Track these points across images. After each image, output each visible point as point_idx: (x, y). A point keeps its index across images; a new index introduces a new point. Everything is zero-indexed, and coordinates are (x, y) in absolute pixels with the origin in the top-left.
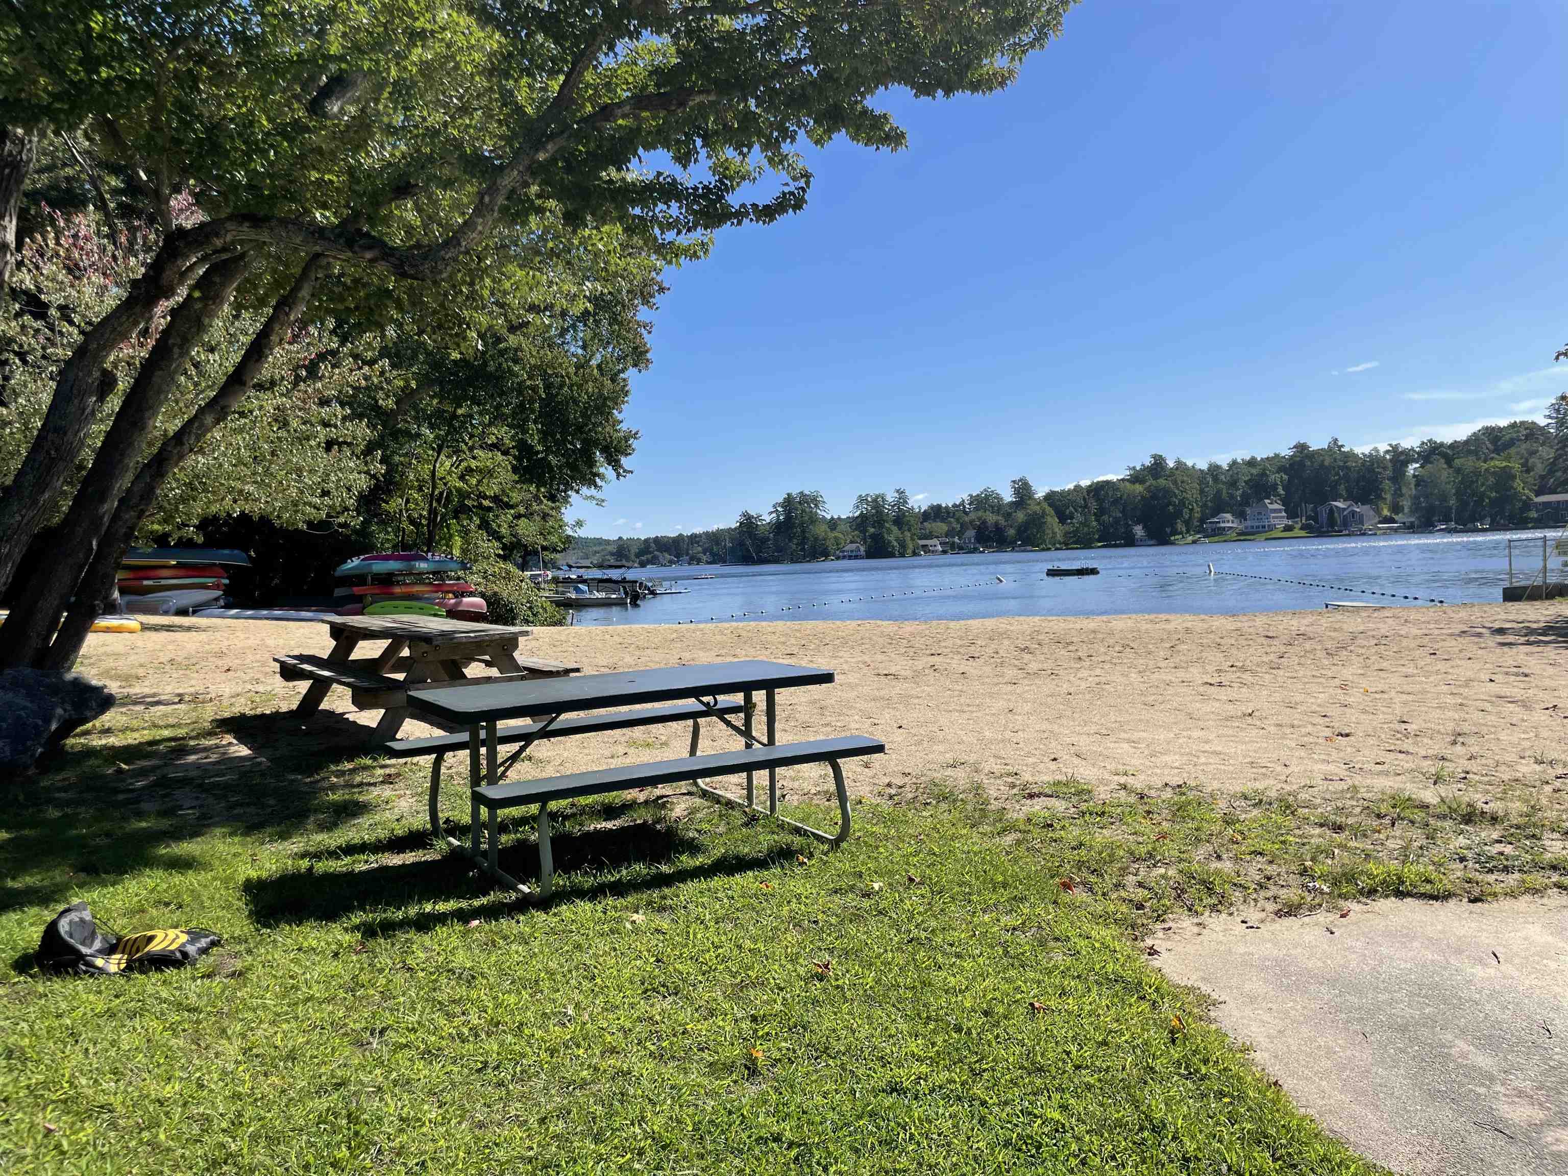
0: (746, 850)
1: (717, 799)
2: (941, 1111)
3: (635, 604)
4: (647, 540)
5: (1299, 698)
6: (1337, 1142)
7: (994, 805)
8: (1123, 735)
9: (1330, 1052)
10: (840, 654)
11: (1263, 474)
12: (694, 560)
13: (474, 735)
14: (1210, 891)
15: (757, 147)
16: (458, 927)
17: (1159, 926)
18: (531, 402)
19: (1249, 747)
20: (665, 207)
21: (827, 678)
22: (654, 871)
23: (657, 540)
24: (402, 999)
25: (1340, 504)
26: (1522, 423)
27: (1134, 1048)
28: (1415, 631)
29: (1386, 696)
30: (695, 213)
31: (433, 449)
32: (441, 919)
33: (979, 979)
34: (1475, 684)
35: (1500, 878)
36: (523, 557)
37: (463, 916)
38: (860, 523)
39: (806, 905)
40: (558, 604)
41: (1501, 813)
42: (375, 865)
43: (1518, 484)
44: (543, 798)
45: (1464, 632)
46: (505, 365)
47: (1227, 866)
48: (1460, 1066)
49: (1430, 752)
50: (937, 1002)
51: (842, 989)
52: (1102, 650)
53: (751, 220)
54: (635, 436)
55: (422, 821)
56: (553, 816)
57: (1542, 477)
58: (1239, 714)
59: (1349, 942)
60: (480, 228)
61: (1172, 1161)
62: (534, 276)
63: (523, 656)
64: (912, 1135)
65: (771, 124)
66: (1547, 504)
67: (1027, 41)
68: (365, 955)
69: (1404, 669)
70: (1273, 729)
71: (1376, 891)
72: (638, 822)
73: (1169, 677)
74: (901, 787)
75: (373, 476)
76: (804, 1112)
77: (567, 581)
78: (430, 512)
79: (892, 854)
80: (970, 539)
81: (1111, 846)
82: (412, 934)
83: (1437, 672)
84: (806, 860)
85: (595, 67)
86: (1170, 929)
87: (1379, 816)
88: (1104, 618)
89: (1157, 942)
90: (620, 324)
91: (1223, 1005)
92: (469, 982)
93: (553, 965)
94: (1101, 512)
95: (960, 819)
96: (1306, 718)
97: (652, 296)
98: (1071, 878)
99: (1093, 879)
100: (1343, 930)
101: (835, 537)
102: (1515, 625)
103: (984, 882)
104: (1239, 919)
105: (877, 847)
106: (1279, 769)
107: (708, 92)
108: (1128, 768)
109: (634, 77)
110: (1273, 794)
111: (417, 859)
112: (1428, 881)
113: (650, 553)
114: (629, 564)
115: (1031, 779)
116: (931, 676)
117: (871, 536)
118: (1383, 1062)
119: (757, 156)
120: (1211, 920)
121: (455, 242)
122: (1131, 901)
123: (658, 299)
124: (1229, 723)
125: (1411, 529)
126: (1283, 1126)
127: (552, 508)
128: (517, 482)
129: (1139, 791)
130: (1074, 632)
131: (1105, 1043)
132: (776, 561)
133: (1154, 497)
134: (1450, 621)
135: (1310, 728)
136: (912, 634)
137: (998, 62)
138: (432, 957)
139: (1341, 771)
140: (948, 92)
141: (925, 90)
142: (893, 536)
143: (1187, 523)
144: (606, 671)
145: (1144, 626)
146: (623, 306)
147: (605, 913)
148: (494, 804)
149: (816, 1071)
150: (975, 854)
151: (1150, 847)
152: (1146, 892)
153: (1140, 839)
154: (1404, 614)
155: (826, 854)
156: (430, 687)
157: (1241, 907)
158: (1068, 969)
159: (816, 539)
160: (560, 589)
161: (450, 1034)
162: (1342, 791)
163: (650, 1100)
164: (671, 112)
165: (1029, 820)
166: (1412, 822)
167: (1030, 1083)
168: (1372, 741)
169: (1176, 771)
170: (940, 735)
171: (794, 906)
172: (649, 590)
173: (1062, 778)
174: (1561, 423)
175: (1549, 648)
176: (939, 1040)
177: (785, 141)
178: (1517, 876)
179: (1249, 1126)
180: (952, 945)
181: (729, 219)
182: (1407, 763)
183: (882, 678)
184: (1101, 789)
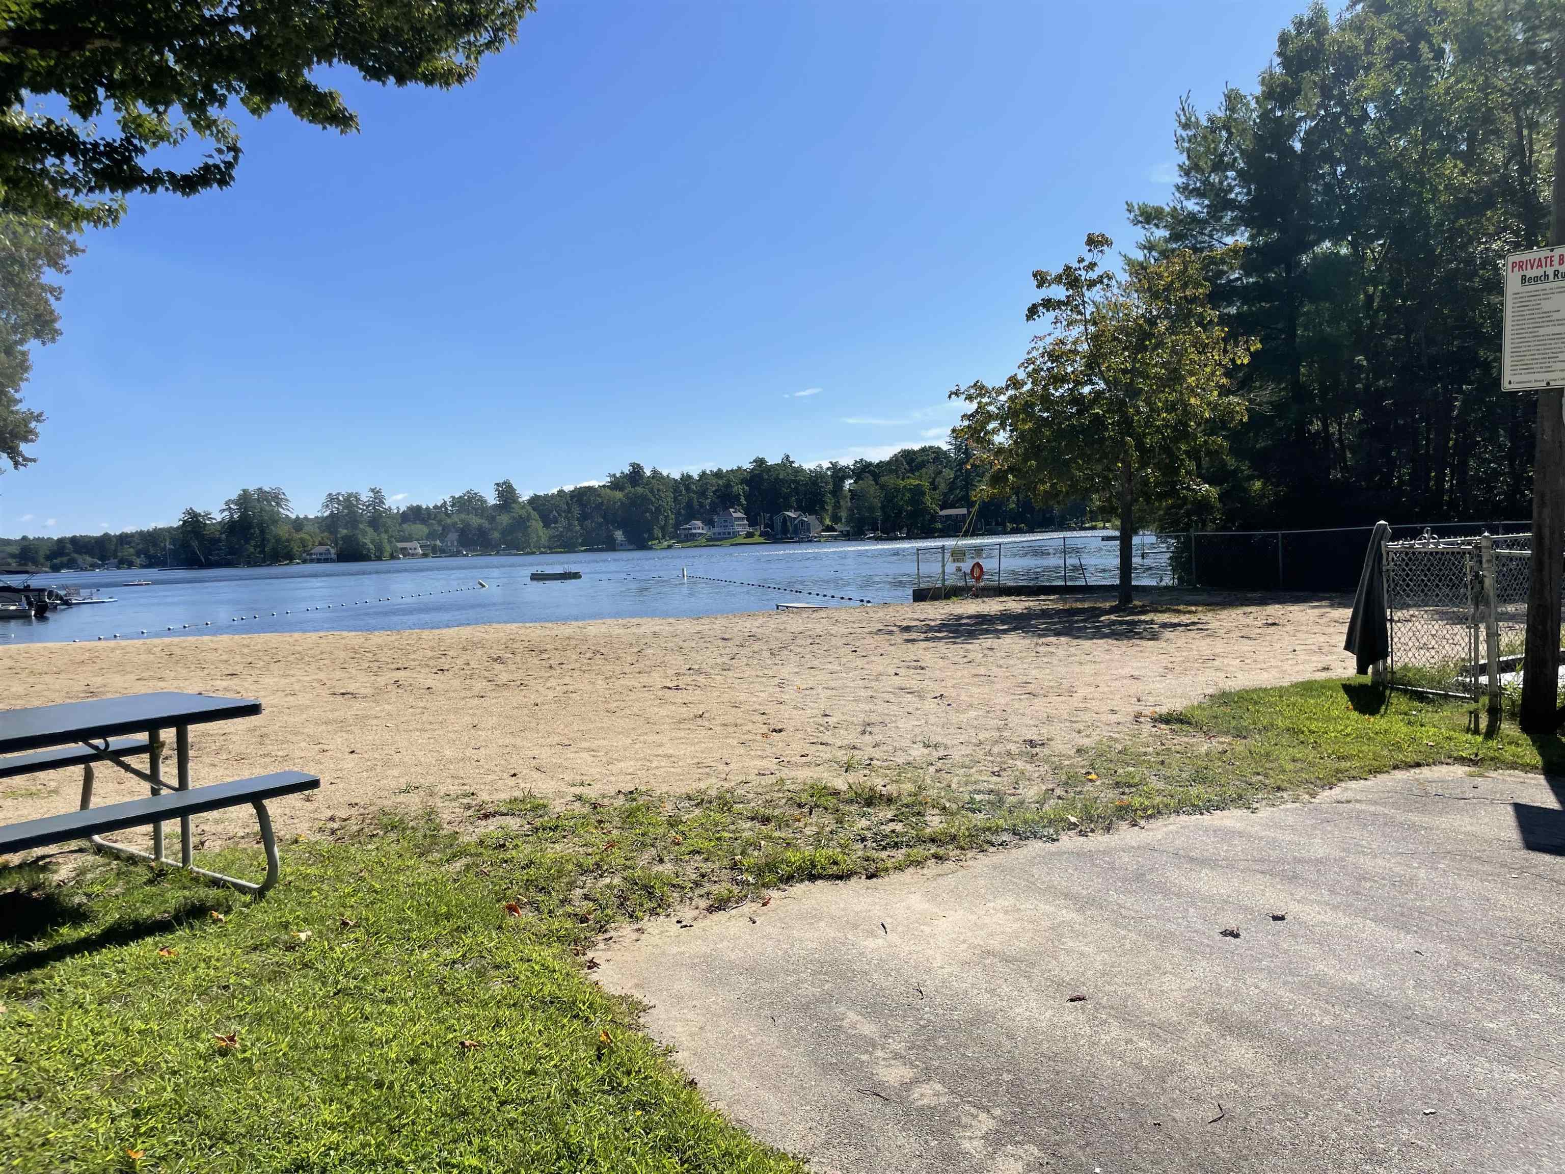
0: (148, 912)
1: (116, 855)
3: (41, 615)
4: (61, 541)
5: (742, 697)
6: (739, 1131)
7: (446, 830)
8: (585, 745)
9: (743, 1042)
10: (292, 672)
11: (728, 485)
12: (125, 563)
14: (651, 895)
15: (176, 107)
17: (601, 937)
19: (697, 748)
21: (253, 710)
22: (22, 950)
23: (74, 540)
25: (792, 514)
26: (931, 447)
27: (560, 1072)
28: (843, 630)
29: (814, 692)
33: (409, 1024)
34: (884, 678)
35: (892, 854)
38: (329, 524)
39: (216, 969)
41: (895, 795)
43: (928, 500)
45: (880, 630)
47: (667, 868)
48: (851, 1036)
49: (846, 742)
50: (358, 1058)
51: (250, 1060)
52: (574, 657)
53: (167, 189)
54: (38, 418)
57: (945, 494)
58: (692, 715)
59: (768, 929)
65: (194, 83)
66: (948, 517)
67: (483, 41)
69: (830, 666)
70: (718, 729)
71: (793, 877)
72: (9, 891)
73: (632, 683)
74: (345, 820)
79: (327, 897)
80: (452, 542)
81: (560, 862)
83: (855, 669)
84: (221, 916)
86: (611, 938)
87: (800, 806)
88: (580, 624)
89: (597, 954)
91: (652, 1010)
94: (584, 517)
95: (408, 849)
96: (748, 717)
97: (62, 257)
98: (518, 899)
99: (540, 897)
100: (763, 918)
101: (301, 539)
102: (918, 623)
103: (426, 916)
104: (675, 919)
105: (310, 891)
106: (722, 767)
108: (584, 778)
110: (713, 793)
112: (835, 863)
113: (68, 554)
114: (36, 569)
115: (488, 799)
116: (393, 693)
117: (343, 538)
118: (787, 1042)
119: (176, 116)
120: (650, 924)
122: (575, 915)
124: (681, 726)
125: (847, 537)
126: (693, 1127)
129: (593, 801)
130: (548, 639)
131: (533, 1072)
132: (228, 564)
133: (633, 504)
134: (870, 620)
135: (750, 727)
136: (380, 647)
137: (453, 58)
139: (771, 764)
140: (400, 80)
141: (374, 74)
142: (368, 538)
143: (663, 528)
145: (617, 631)
150: (419, 884)
151: (598, 857)
152: (591, 904)
153: (590, 850)
154: (836, 615)
155: (247, 906)
157: (678, 907)
158: (505, 998)
159: (278, 540)
162: (771, 785)
164: (66, 54)
165: (481, 842)
166: (826, 809)
167: (452, 1130)
168: (799, 735)
169: (629, 777)
170: (397, 758)
171: (200, 972)
172: (61, 599)
173: (518, 794)
174: (958, 448)
175: (941, 644)
176: (356, 1102)
177: (212, 105)
178: (904, 850)
179: (662, 1132)
180: (383, 991)
181: (141, 185)
182: (826, 754)
183: (340, 698)
184: (557, 802)
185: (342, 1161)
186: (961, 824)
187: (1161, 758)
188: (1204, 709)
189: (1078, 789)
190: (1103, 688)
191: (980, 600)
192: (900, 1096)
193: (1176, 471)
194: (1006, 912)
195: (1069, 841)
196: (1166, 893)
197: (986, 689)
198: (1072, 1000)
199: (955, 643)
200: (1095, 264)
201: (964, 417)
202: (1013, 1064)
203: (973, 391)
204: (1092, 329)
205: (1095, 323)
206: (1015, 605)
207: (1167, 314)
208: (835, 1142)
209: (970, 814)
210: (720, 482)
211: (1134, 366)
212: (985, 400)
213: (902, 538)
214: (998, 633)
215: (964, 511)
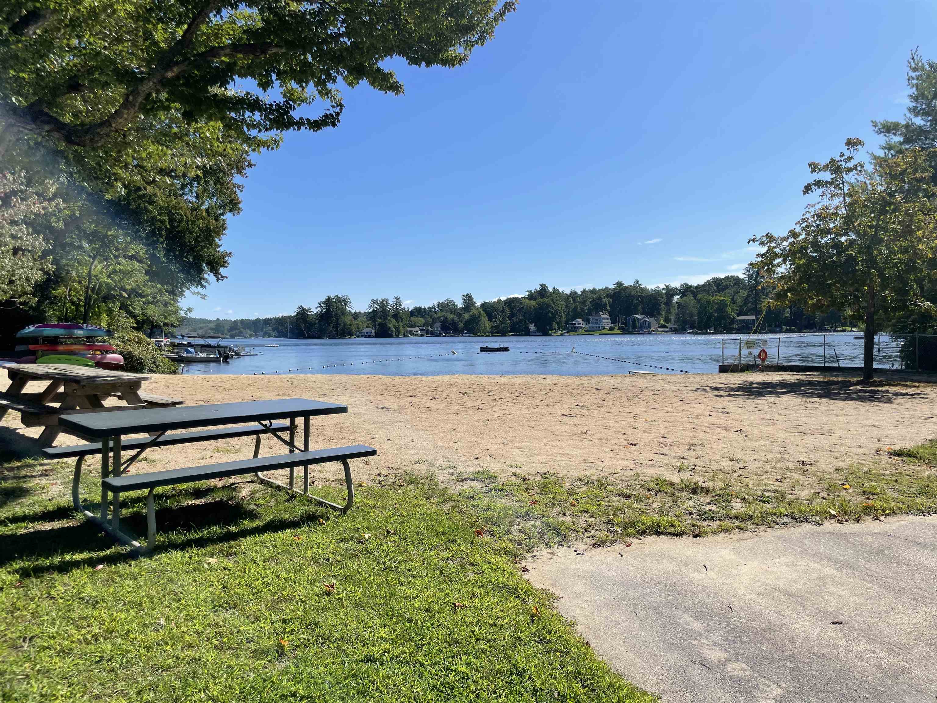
0: (287, 516)
1: (270, 485)
2: (396, 671)
3: (226, 361)
4: (236, 322)
5: (611, 424)
6: (618, 675)
7: (441, 486)
8: (517, 445)
9: (617, 624)
10: (355, 395)
11: (599, 298)
12: (267, 335)
13: (105, 444)
14: (558, 533)
15: (311, 84)
16: (88, 570)
17: (529, 554)
18: (160, 230)
19: (584, 451)
20: (251, 115)
21: (343, 410)
22: (225, 530)
23: (242, 321)
24: (46, 618)
25: (639, 317)
26: (732, 276)
27: (510, 626)
28: (673, 388)
29: (656, 423)
30: (270, 120)
31: (90, 256)
32: (77, 564)
33: (425, 590)
34: (702, 417)
35: (709, 524)
36: (151, 329)
37: (92, 563)
38: (372, 316)
39: (322, 549)
40: (174, 360)
41: (711, 488)
42: (32, 530)
43: (729, 309)
44: (152, 485)
45: (698, 389)
46: (142, 205)
47: (568, 519)
48: (684, 629)
49: (677, 454)
50: (398, 605)
51: (341, 599)
52: (508, 395)
53: (306, 128)
54: (229, 255)
55: (67, 500)
56: (159, 497)
57: (741, 306)
58: (580, 432)
59: (631, 561)
60: (126, 116)
61: (527, 692)
62: (162, 150)
63: (143, 393)
64: (378, 687)
65: (321, 70)
66: (743, 321)
67: (474, 39)
68: (21, 589)
69: (666, 409)
70: (597, 441)
71: (646, 532)
72: (217, 500)
73: (543, 411)
74: (386, 476)
75: (46, 273)
76: (312, 677)
77: (181, 345)
78: (86, 299)
79: (378, 516)
80: (437, 329)
81: (506, 509)
82: (55, 575)
83: (683, 410)
84: (324, 522)
85: (208, 23)
86: (535, 556)
87: (649, 490)
88: (511, 377)
89: (527, 564)
90: (222, 184)
91: (561, 600)
92: (94, 605)
93: (153, 592)
94: (512, 315)
95: (420, 495)
96: (615, 435)
97: (244, 169)
98: (482, 528)
99: (494, 528)
100: (627, 554)
101: (357, 324)
102: (723, 386)
103: (431, 532)
104: (573, 549)
105: (369, 513)
106: (599, 463)
107: (281, 47)
108: (517, 463)
109: (233, 31)
110: (595, 478)
111: (62, 526)
112: (673, 526)
113: (239, 329)
114: (224, 336)
115: (463, 470)
116: (409, 409)
117: (379, 324)
118: (645, 628)
119: (311, 89)
120: (558, 550)
121: (107, 124)
122: (515, 540)
123: (247, 171)
124: (574, 438)
125: (675, 331)
126: (589, 668)
127: (171, 299)
128: (148, 281)
129: (523, 476)
130: (493, 384)
131: (494, 625)
132: (319, 337)
133: (541, 308)
134: (691, 382)
135: (616, 441)
136: (400, 384)
137: (457, 50)
138: (68, 590)
139: (631, 465)
140: (428, 64)
141: (415, 61)
142: (392, 325)
143: (558, 323)
144: (202, 403)
145: (532, 382)
146: (224, 173)
147: (190, 558)
148: (117, 490)
149: (322, 652)
150: (427, 515)
151: (527, 509)
152: (523, 535)
153: (522, 505)
154: (668, 378)
155: (337, 517)
156: (78, 412)
157: (575, 543)
158: (477, 582)
159: (345, 325)
160: (176, 351)
161: (78, 640)
162: (631, 476)
163: (213, 676)
164: (257, 57)
165: (460, 494)
166: (666, 493)
167: (450, 651)
168: (648, 448)
169: (544, 465)
170: (412, 444)
171: (315, 550)
172: (235, 352)
173: (481, 469)
174: (750, 277)
175: (740, 399)
176: (398, 628)
177: (329, 82)
178: (718, 522)
179: (571, 668)
180: (410, 570)
181: (292, 126)
182: (665, 460)
183: (380, 410)
184: (502, 475)
185: (391, 659)
186: (756, 509)
187: (895, 478)
188: (926, 449)
189: (837, 494)
190: (853, 431)
191: (765, 373)
192: (718, 668)
193: (907, 293)
194: (787, 566)
195: (829, 526)
196: (898, 563)
197: (770, 428)
198: (833, 623)
199: (749, 399)
200: (852, 158)
201: (758, 255)
202: (793, 657)
203: (764, 239)
204: (848, 200)
205: (851, 196)
206: (790, 377)
207: (901, 190)
208: (678, 690)
209: (762, 504)
210: (594, 297)
211: (878, 224)
212: (773, 245)
213: (711, 334)
214: (778, 394)
215: (753, 317)
